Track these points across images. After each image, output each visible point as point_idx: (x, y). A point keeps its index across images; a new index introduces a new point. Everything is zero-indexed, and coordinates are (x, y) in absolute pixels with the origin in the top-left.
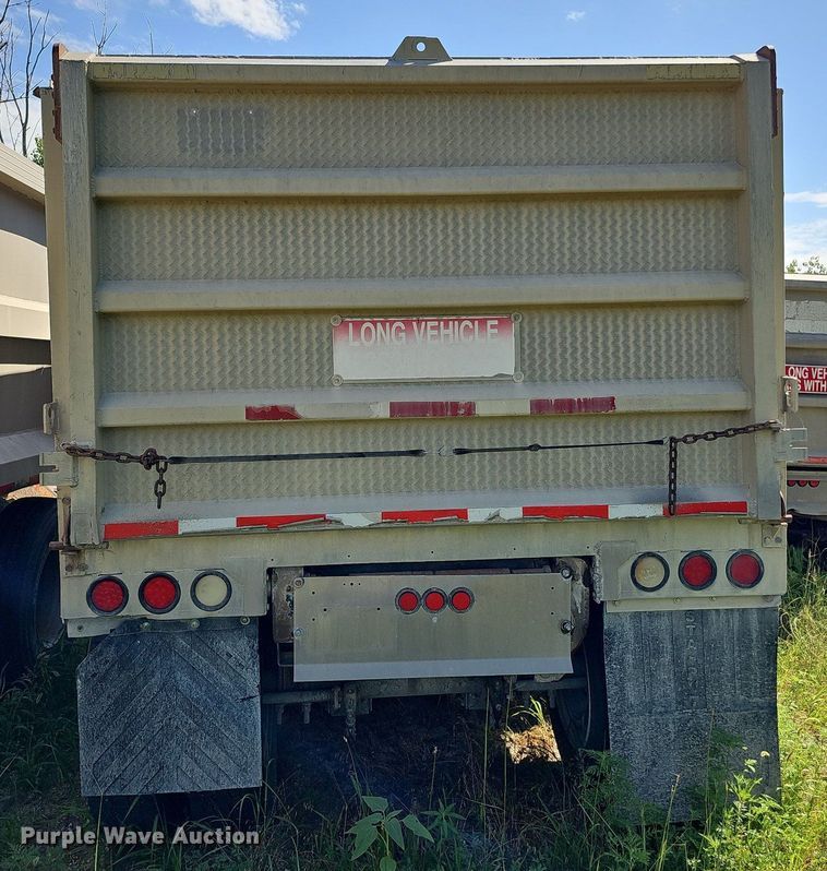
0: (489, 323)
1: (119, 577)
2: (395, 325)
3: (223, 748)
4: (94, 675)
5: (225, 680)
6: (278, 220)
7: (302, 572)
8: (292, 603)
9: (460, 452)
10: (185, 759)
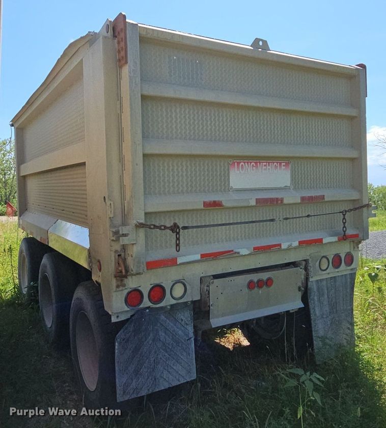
0: (283, 164)
1: (139, 288)
2: (252, 164)
3: (180, 363)
4: (124, 340)
5: (180, 332)
6: (208, 113)
7: (212, 277)
8: (209, 292)
9: (287, 219)
10: (165, 372)
